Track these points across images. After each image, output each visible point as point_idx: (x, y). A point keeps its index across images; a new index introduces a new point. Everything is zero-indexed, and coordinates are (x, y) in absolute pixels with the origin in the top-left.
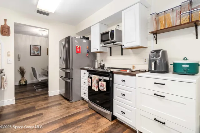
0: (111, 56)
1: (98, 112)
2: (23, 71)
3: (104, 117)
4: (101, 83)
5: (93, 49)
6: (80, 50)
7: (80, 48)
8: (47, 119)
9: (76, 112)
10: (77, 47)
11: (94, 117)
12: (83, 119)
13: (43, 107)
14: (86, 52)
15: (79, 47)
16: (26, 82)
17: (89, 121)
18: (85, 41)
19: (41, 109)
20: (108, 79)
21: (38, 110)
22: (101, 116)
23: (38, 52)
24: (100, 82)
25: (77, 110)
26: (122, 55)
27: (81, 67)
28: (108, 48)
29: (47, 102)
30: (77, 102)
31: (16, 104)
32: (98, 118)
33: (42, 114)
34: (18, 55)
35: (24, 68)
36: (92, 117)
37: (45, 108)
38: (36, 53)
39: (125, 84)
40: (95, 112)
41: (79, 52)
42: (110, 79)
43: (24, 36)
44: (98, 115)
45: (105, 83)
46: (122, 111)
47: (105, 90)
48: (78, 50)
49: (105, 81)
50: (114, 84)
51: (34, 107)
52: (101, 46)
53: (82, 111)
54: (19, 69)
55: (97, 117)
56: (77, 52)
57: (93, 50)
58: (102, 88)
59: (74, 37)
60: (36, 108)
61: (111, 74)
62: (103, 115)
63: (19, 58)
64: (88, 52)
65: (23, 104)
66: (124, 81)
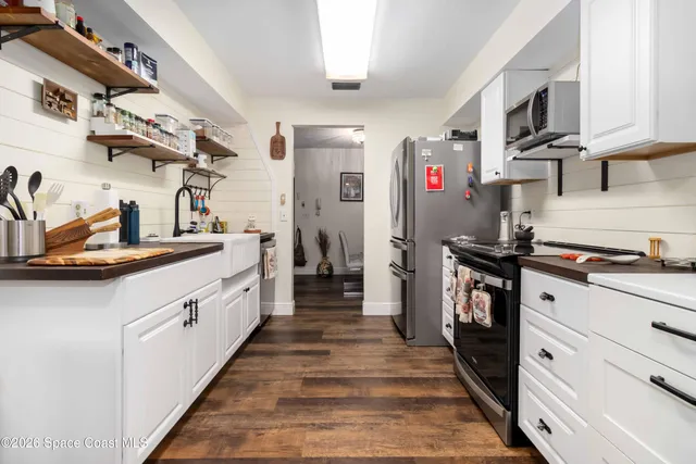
0: (560, 193)
1: (475, 401)
2: (326, 241)
3: (488, 420)
4: (477, 297)
5: (487, 172)
6: (440, 179)
7: (438, 173)
8: (333, 368)
9: (408, 376)
10: (429, 169)
11: (453, 410)
12: (418, 401)
13: (339, 337)
14: (464, 183)
15: (435, 168)
16: (330, 269)
17: (431, 414)
18: (458, 147)
19: (331, 341)
20: (497, 282)
21: (325, 341)
22: (479, 417)
23: (358, 191)
24: (475, 293)
25: (412, 371)
26: (605, 187)
27: (445, 238)
28: (549, 162)
29: (353, 327)
30: (428, 351)
31: (295, 315)
32: (466, 419)
33: (327, 353)
34: (317, 201)
35: (328, 233)
36: (446, 407)
37: (340, 342)
38: (353, 193)
39: (553, 310)
40: (467, 396)
41: (438, 186)
42: (504, 283)
43: (329, 151)
44: (473, 408)
45: (486, 298)
46: (541, 421)
47: (488, 321)
48: (434, 180)
49: (489, 289)
50: (521, 306)
51: (321, 333)
52: (511, 158)
53: (426, 380)
54: (317, 235)
55: (465, 412)
56: (431, 186)
57: (487, 177)
58: (481, 315)
59: (420, 139)
60: (324, 336)
61: (508, 267)
62: (488, 417)
63: (319, 209)
64: (471, 185)
65: (305, 321)
66: (550, 298)
